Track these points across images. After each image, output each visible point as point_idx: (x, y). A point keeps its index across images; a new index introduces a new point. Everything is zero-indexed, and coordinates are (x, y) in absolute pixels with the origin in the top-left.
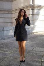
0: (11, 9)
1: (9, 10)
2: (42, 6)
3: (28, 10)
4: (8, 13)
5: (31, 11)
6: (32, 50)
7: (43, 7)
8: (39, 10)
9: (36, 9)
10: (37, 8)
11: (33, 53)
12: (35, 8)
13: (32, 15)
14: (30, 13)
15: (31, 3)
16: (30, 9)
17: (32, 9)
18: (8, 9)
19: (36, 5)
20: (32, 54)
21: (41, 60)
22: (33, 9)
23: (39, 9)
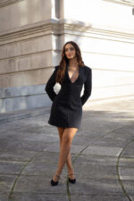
2: (87, 25)
3: (45, 38)
5: (54, 38)
6: (80, 154)
7: (88, 28)
8: (78, 36)
9: (70, 32)
10: (73, 30)
11: (89, 161)
12: (65, 31)
13: (55, 51)
14: (51, 45)
15: (53, 16)
16: (51, 34)
19: (69, 22)
20: (85, 163)
21: (117, 177)
22: (59, 35)
23: (76, 33)
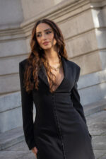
0: (20, 23)
1: (12, 27)
3: (84, 15)
4: (9, 37)
5: (95, 13)
13: (99, 29)
14: (93, 23)
16: (90, 8)
17: (98, 5)
18: (9, 24)
22: (101, 8)
